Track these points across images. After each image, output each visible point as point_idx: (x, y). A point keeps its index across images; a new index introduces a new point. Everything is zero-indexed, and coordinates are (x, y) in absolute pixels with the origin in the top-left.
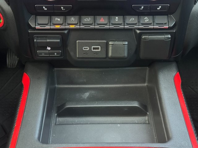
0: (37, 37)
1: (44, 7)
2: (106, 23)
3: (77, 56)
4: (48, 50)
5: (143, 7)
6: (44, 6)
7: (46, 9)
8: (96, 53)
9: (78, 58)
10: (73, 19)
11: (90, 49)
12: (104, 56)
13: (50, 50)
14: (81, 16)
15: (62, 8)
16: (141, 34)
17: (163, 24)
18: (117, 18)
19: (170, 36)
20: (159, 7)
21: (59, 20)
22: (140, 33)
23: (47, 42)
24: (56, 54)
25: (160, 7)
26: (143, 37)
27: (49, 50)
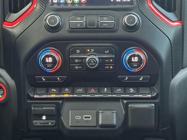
0: (35, 106)
1: (43, 78)
2: (96, 93)
3: (70, 125)
5: (127, 78)
6: (43, 77)
7: (44, 80)
8: (87, 121)
10: (67, 90)
11: (82, 118)
12: (95, 124)
13: (46, 120)
14: (74, 88)
15: (58, 78)
16: (127, 104)
17: (146, 94)
18: (106, 89)
19: (153, 105)
20: (141, 78)
21: (55, 90)
22: (126, 102)
24: (50, 123)
25: (142, 78)
26: (130, 106)
27: (44, 120)
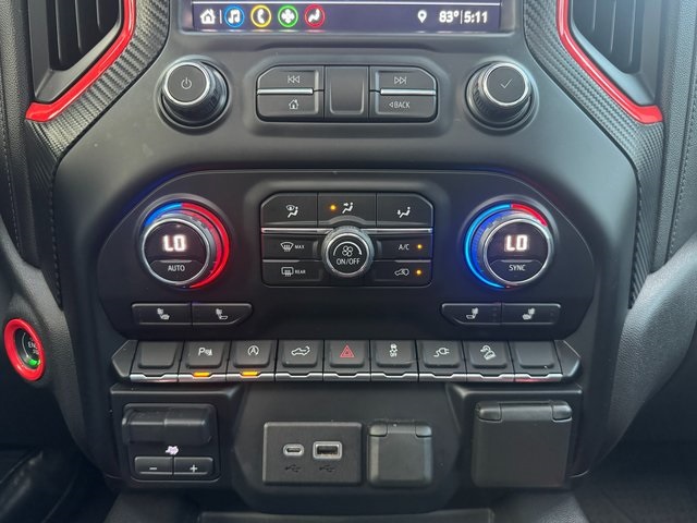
0: (136, 410)
1: (160, 311)
2: (358, 361)
3: (264, 478)
4: (169, 455)
5: (475, 311)
6: (161, 307)
7: (166, 317)
8: (328, 465)
9: (268, 484)
10: (254, 350)
11: (308, 452)
12: (354, 477)
13: (177, 455)
14: (281, 342)
15: (219, 312)
16: (472, 402)
17: (542, 367)
18: (394, 346)
19: (567, 408)
20: (527, 313)
21: (210, 353)
22: (469, 397)
23: (163, 426)
24: (194, 468)
25: (532, 311)
26: (482, 411)
27: (173, 456)
